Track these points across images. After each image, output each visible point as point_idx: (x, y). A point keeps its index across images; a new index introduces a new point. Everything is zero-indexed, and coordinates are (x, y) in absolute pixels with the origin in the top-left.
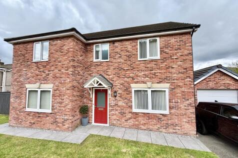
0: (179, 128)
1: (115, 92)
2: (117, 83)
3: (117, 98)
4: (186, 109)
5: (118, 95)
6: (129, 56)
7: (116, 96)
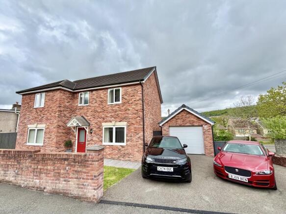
0: (132, 156)
1: (91, 130)
2: (93, 123)
3: (92, 134)
4: (137, 141)
5: (93, 132)
6: (102, 102)
7: (91, 133)
